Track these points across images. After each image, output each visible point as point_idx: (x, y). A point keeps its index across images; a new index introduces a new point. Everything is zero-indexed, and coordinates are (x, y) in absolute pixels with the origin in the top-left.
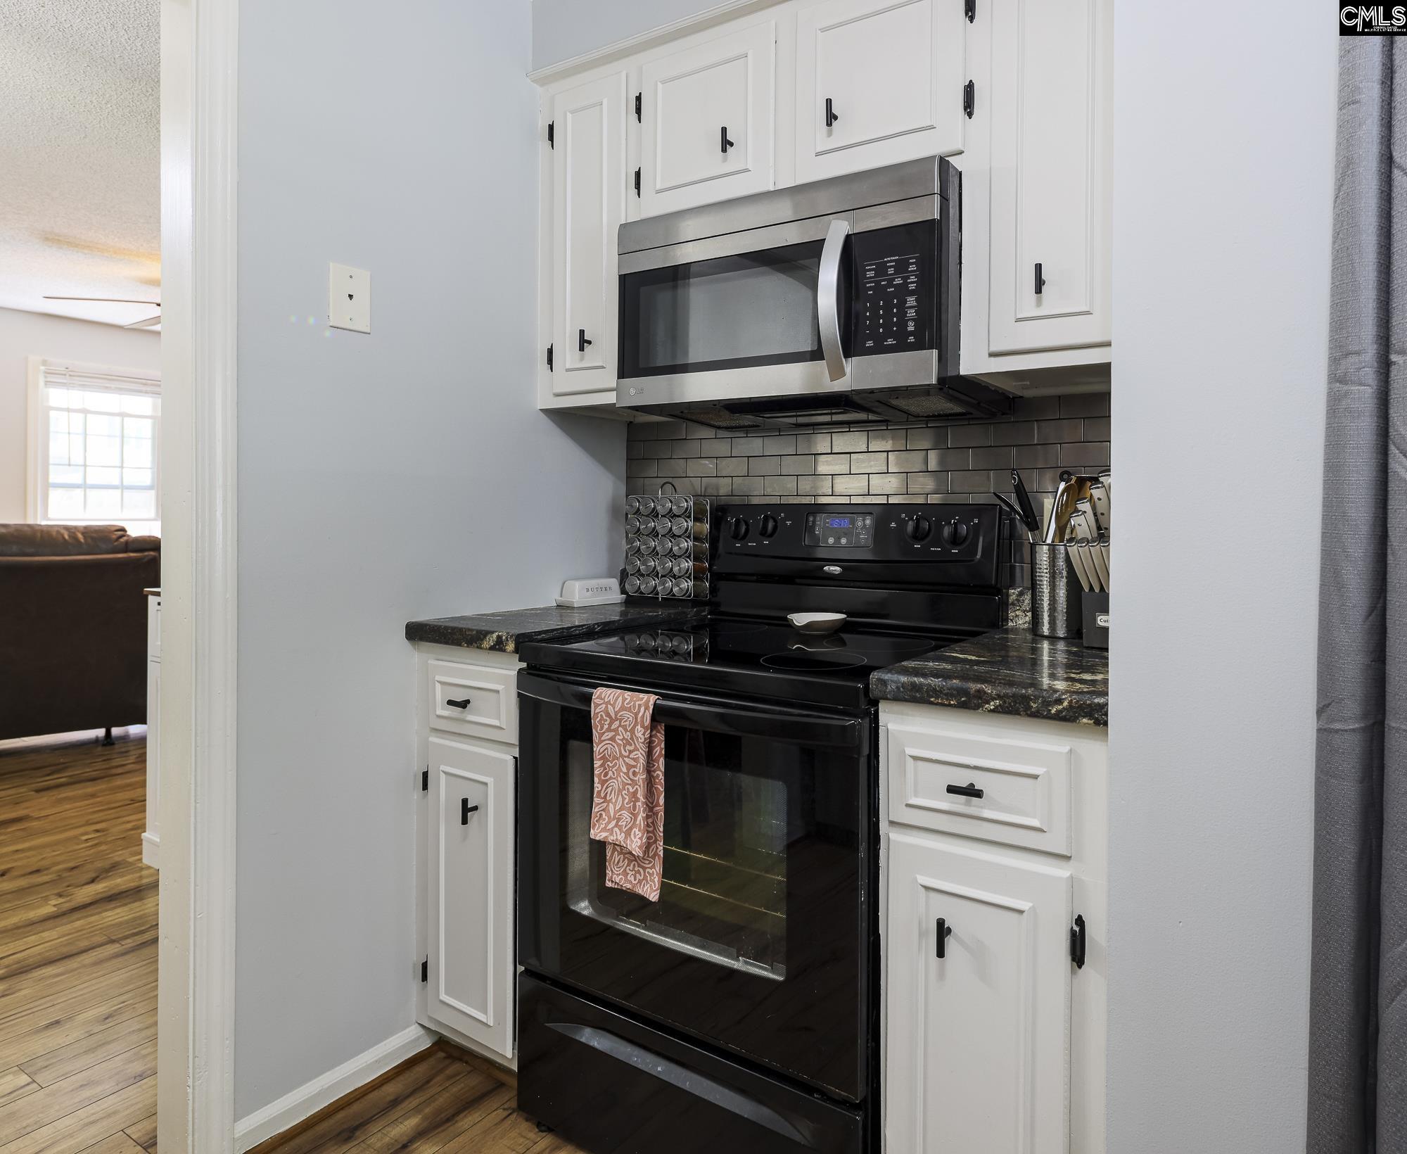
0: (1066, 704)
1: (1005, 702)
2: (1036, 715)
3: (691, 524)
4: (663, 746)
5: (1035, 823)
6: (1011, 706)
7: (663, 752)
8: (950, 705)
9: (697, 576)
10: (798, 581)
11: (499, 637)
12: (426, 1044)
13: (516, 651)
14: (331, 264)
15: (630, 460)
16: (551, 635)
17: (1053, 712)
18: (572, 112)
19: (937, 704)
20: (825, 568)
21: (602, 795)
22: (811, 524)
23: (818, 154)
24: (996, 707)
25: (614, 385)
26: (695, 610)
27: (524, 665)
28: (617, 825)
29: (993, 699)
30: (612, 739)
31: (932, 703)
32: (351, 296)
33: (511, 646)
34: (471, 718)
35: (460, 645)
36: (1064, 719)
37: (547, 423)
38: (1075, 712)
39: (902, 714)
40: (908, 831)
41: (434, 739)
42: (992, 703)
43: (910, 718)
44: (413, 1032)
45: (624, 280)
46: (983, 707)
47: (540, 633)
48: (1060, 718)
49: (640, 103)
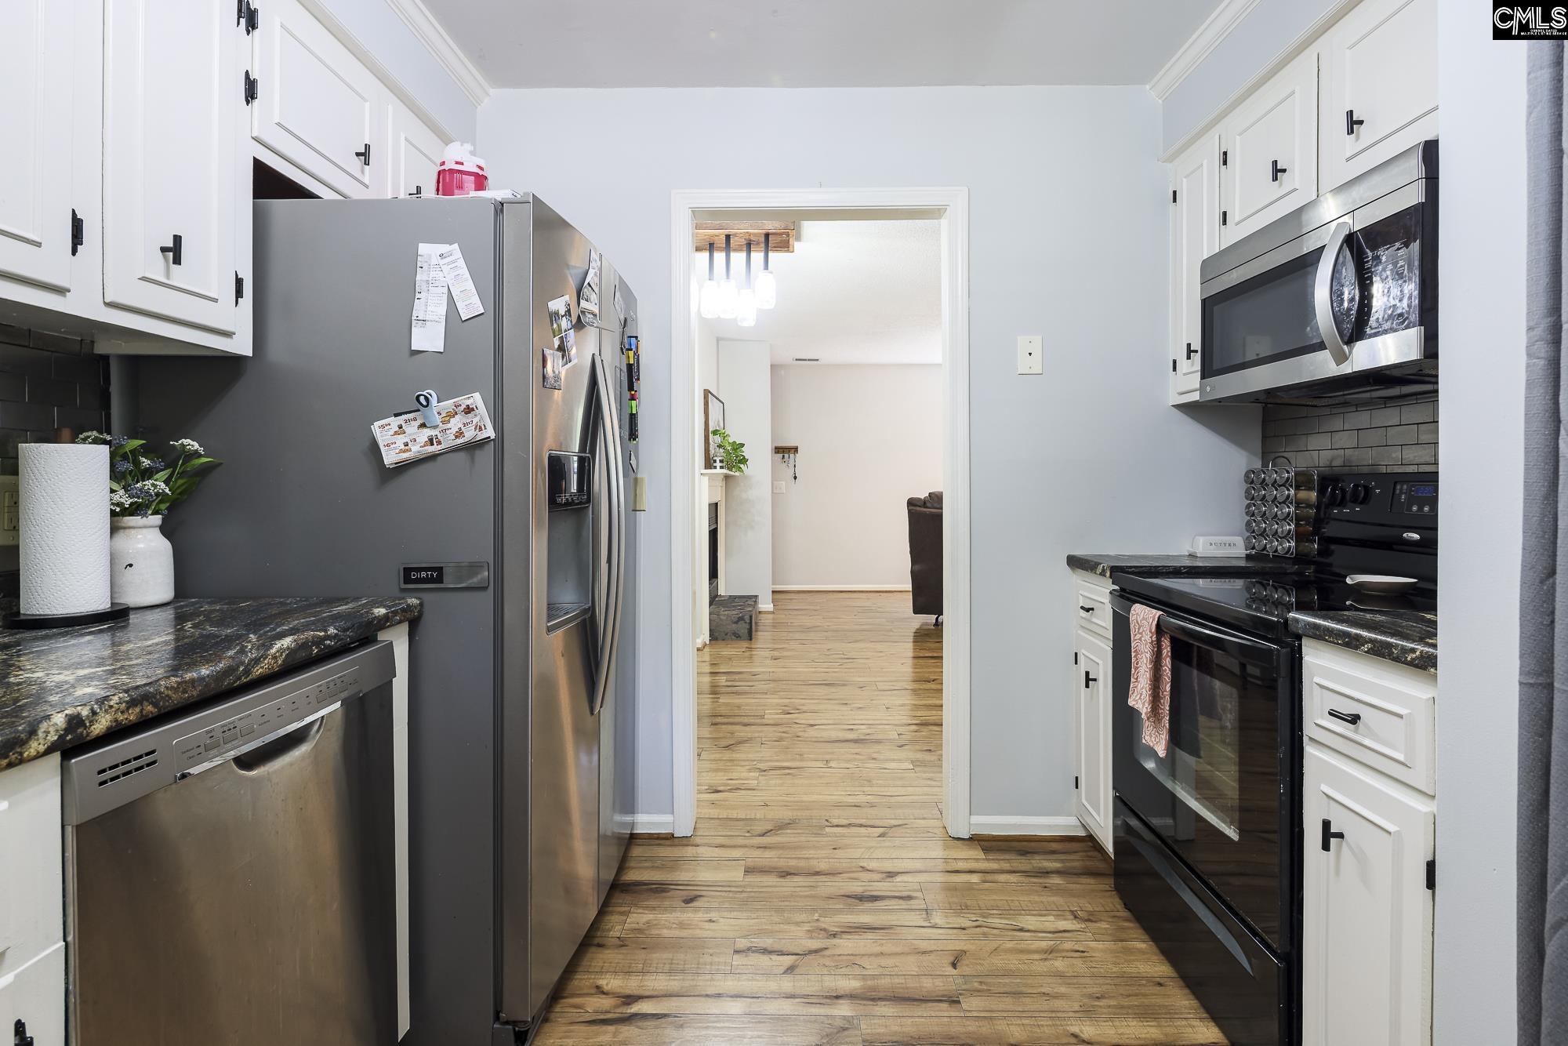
0: (1418, 653)
1: (1374, 646)
2: (1397, 659)
3: (1292, 492)
4: (1169, 649)
5: (1401, 757)
6: (1379, 650)
7: (1169, 654)
8: (1338, 644)
9: (1300, 537)
10: (1395, 547)
11: (1103, 567)
12: (1082, 833)
13: (1111, 577)
14: (1019, 338)
15: (1264, 437)
16: (1141, 569)
17: (1409, 659)
18: (1185, 177)
19: (1330, 642)
20: (1405, 535)
21: (1136, 677)
22: (1398, 492)
23: (1348, 160)
24: (1369, 650)
25: (1198, 386)
26: (1297, 567)
27: (1117, 587)
28: (1140, 698)
29: (1367, 642)
30: (1140, 639)
31: (1326, 640)
32: (1030, 354)
33: (1108, 574)
34: (1094, 620)
35: (1087, 571)
36: (1416, 666)
37: (1178, 415)
38: (1425, 662)
39: (1317, 649)
40: (1321, 747)
41: (1081, 632)
42: (1366, 646)
43: (1322, 653)
44: (1072, 821)
45: (1204, 302)
46: (1360, 648)
47: (1131, 567)
48: (1411, 664)
49: (1226, 157)
